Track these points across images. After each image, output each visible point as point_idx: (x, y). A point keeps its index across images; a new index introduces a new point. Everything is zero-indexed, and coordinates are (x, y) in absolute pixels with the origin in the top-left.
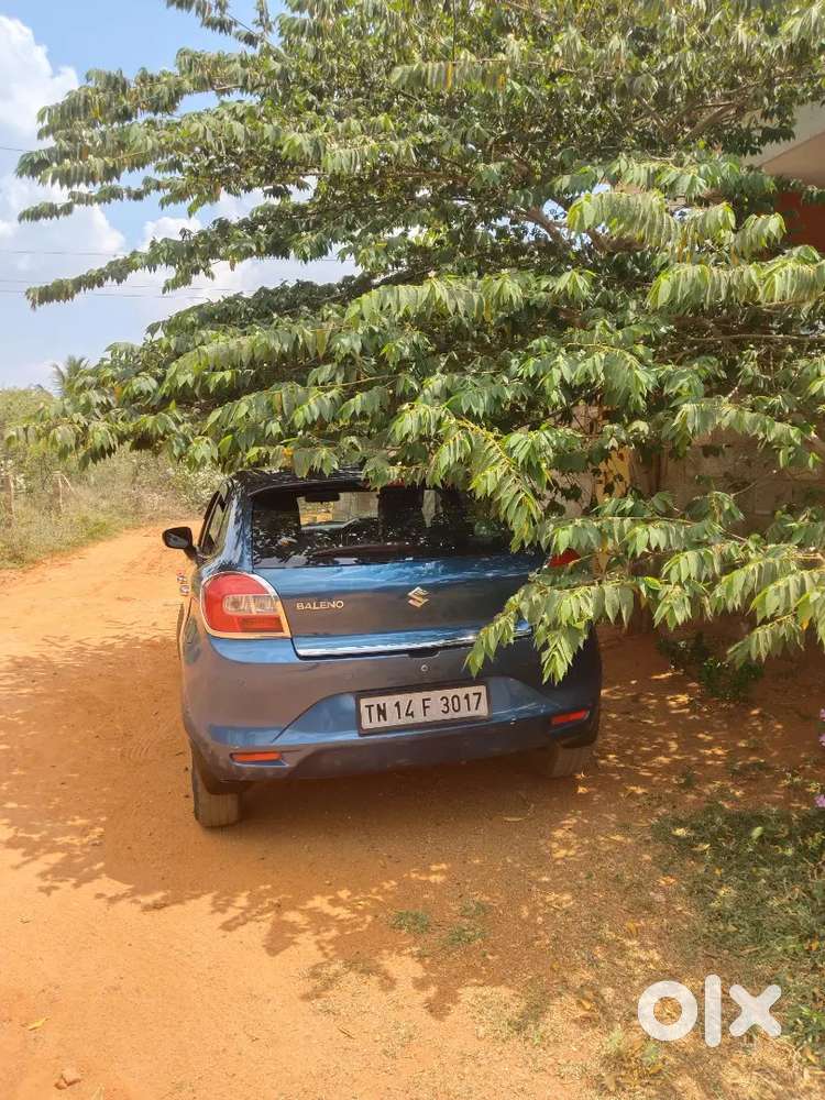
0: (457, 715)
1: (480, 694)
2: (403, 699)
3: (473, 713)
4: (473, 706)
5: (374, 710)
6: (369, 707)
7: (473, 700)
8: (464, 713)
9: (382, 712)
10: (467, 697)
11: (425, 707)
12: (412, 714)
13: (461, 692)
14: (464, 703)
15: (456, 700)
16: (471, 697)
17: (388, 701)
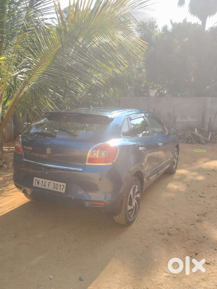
0: (56, 190)
1: (64, 186)
2: (44, 180)
3: (61, 191)
4: (61, 189)
5: (37, 181)
6: (36, 180)
7: (62, 187)
8: (58, 190)
9: (38, 183)
10: (60, 185)
11: (49, 185)
12: (45, 186)
13: (59, 183)
14: (59, 187)
15: (57, 185)
16: (62, 186)
17: (41, 180)
